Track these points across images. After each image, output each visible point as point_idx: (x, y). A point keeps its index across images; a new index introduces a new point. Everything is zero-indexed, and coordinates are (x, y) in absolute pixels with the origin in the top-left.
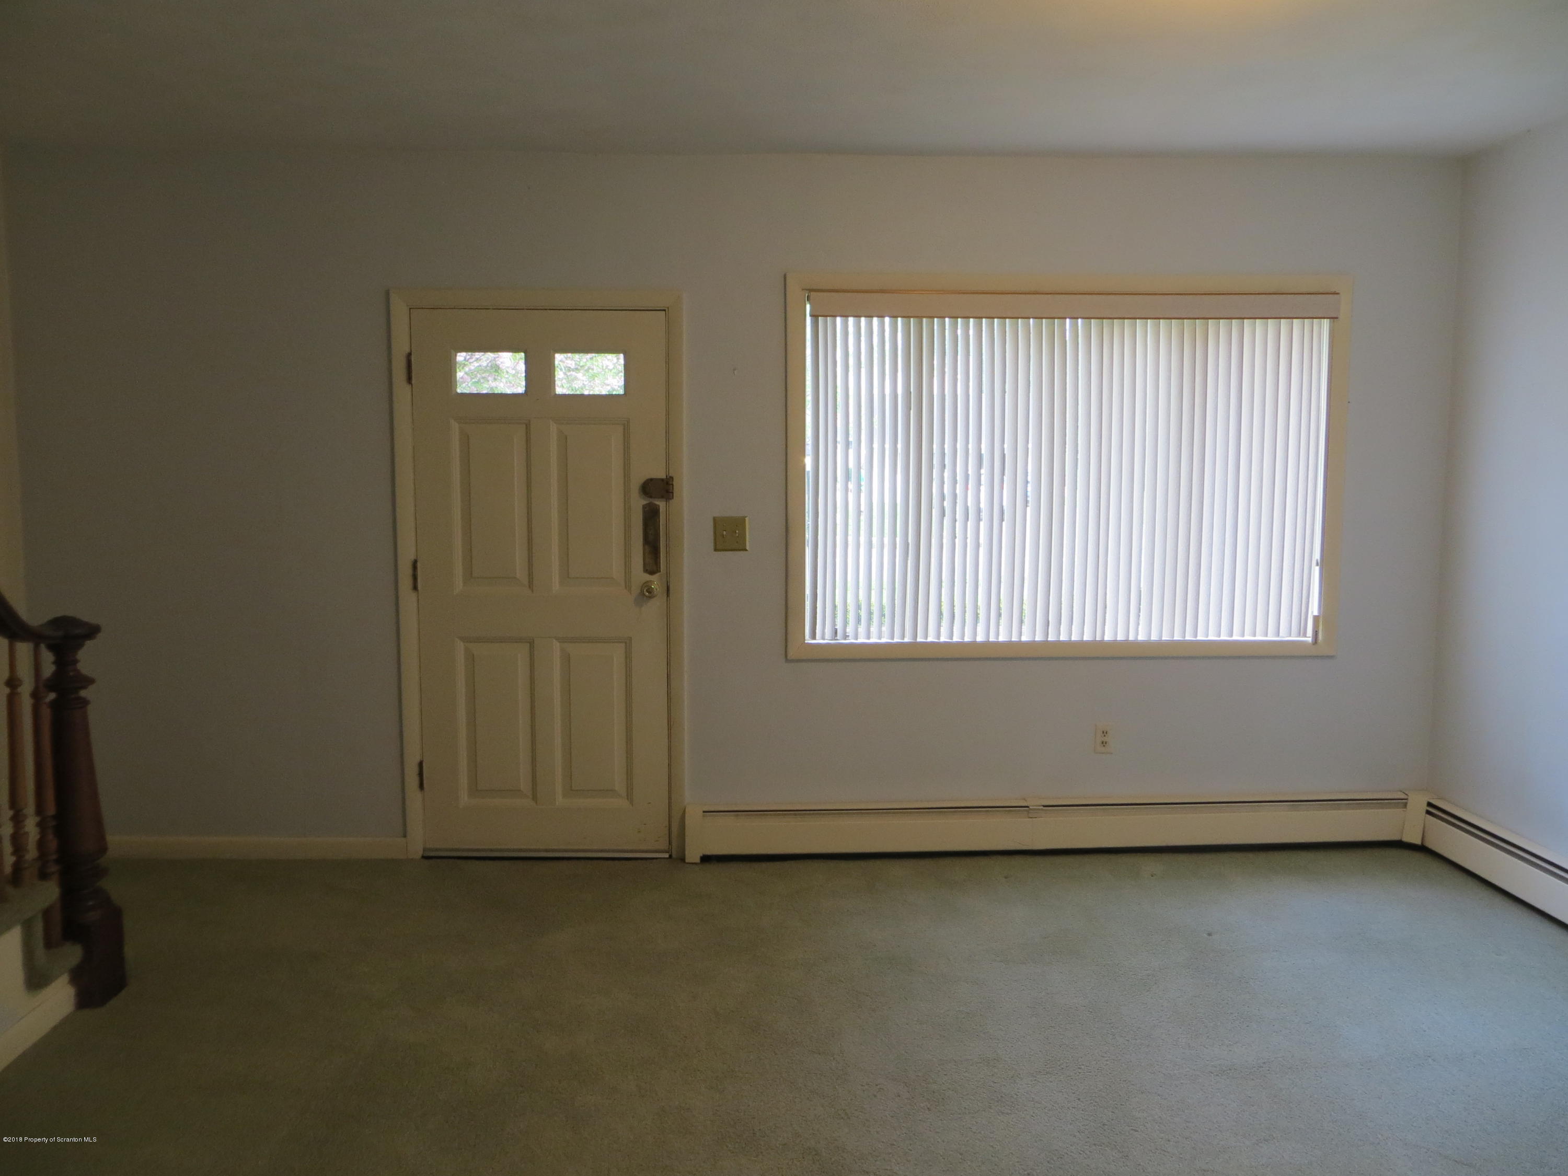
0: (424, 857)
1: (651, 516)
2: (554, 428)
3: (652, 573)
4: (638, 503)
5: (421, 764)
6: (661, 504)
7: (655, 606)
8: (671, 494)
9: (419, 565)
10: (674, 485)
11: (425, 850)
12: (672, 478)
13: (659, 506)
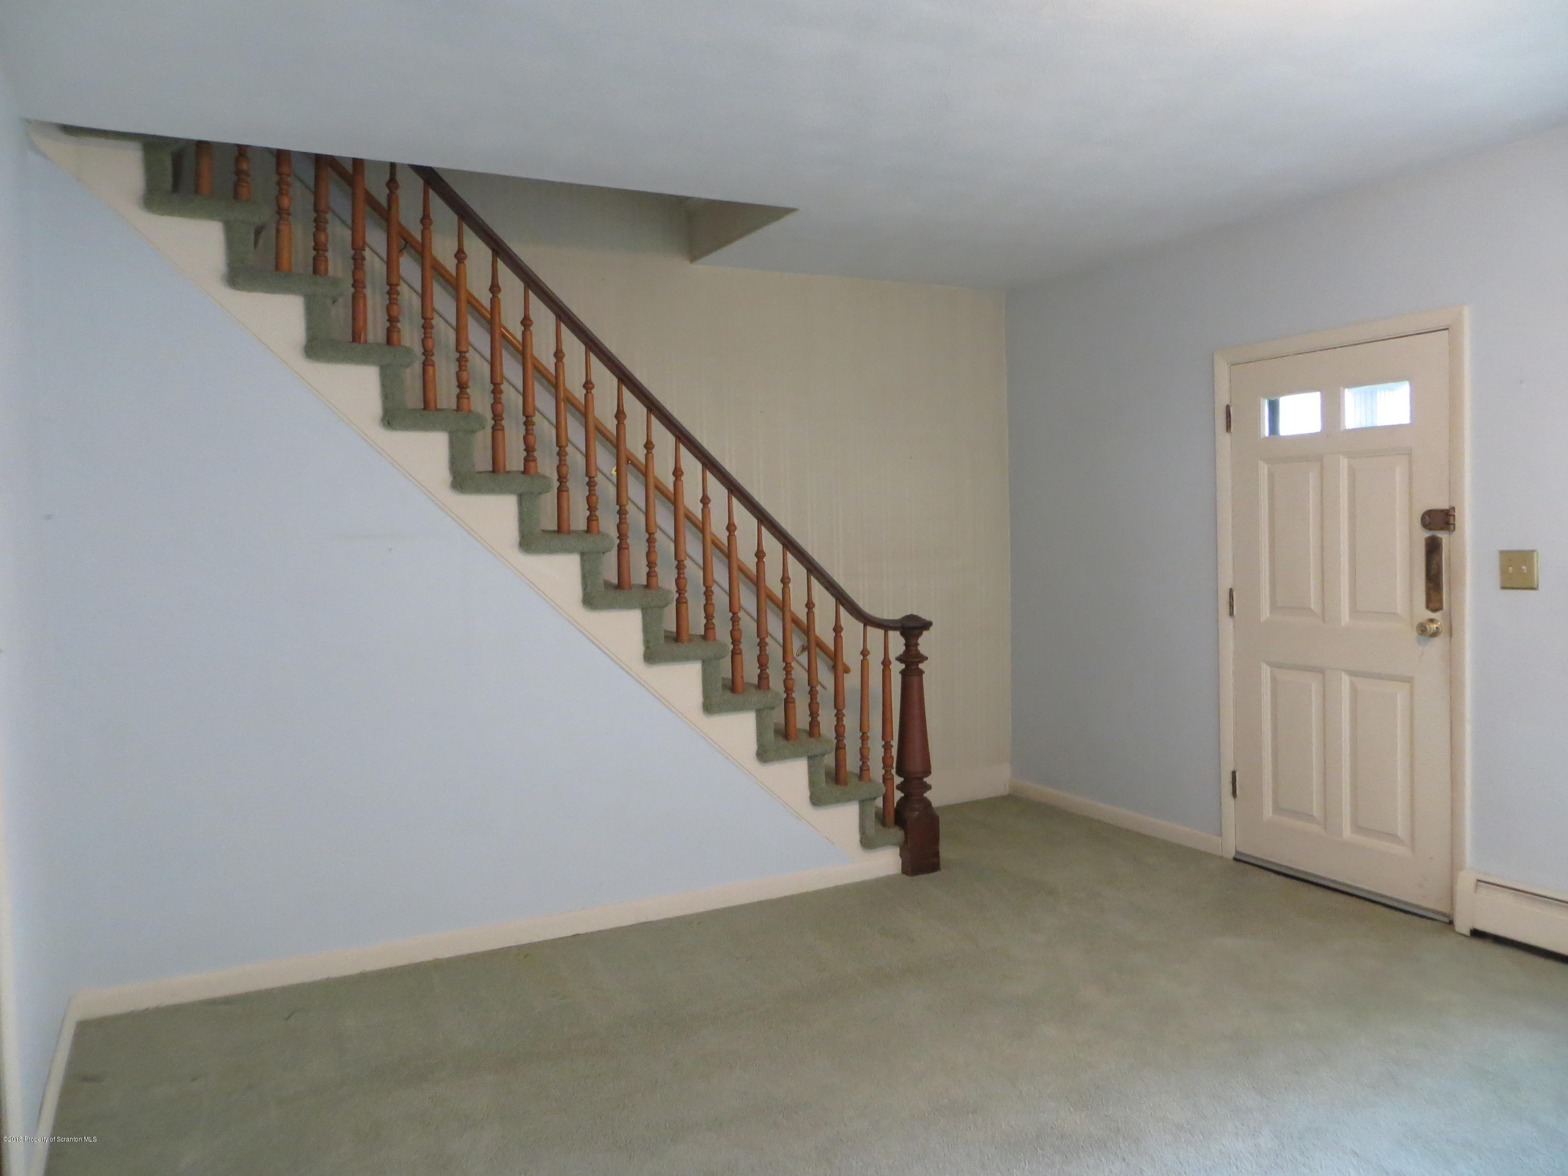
0: (1235, 859)
1: (1433, 548)
2: (1344, 462)
3: (1435, 610)
4: (1422, 535)
5: (1234, 773)
6: (1443, 536)
7: (1437, 646)
8: (1452, 526)
9: (1234, 593)
10: (1456, 516)
11: (1237, 852)
12: (1453, 508)
13: (1441, 539)
